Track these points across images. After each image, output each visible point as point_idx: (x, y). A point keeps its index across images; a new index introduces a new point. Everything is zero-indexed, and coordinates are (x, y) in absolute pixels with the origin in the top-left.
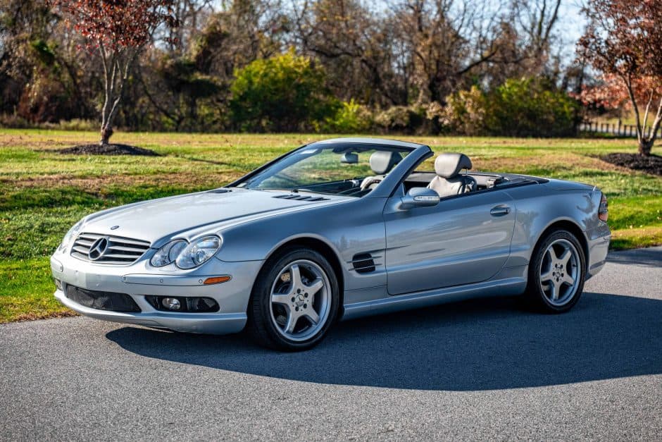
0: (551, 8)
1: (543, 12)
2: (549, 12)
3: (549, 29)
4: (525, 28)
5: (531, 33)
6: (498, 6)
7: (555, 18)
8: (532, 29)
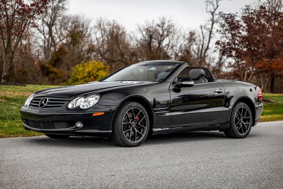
0: (206, 44)
1: (202, 46)
2: (205, 46)
3: (205, 52)
4: (195, 53)
5: (198, 55)
6: (183, 41)
7: (208, 48)
8: (198, 52)
